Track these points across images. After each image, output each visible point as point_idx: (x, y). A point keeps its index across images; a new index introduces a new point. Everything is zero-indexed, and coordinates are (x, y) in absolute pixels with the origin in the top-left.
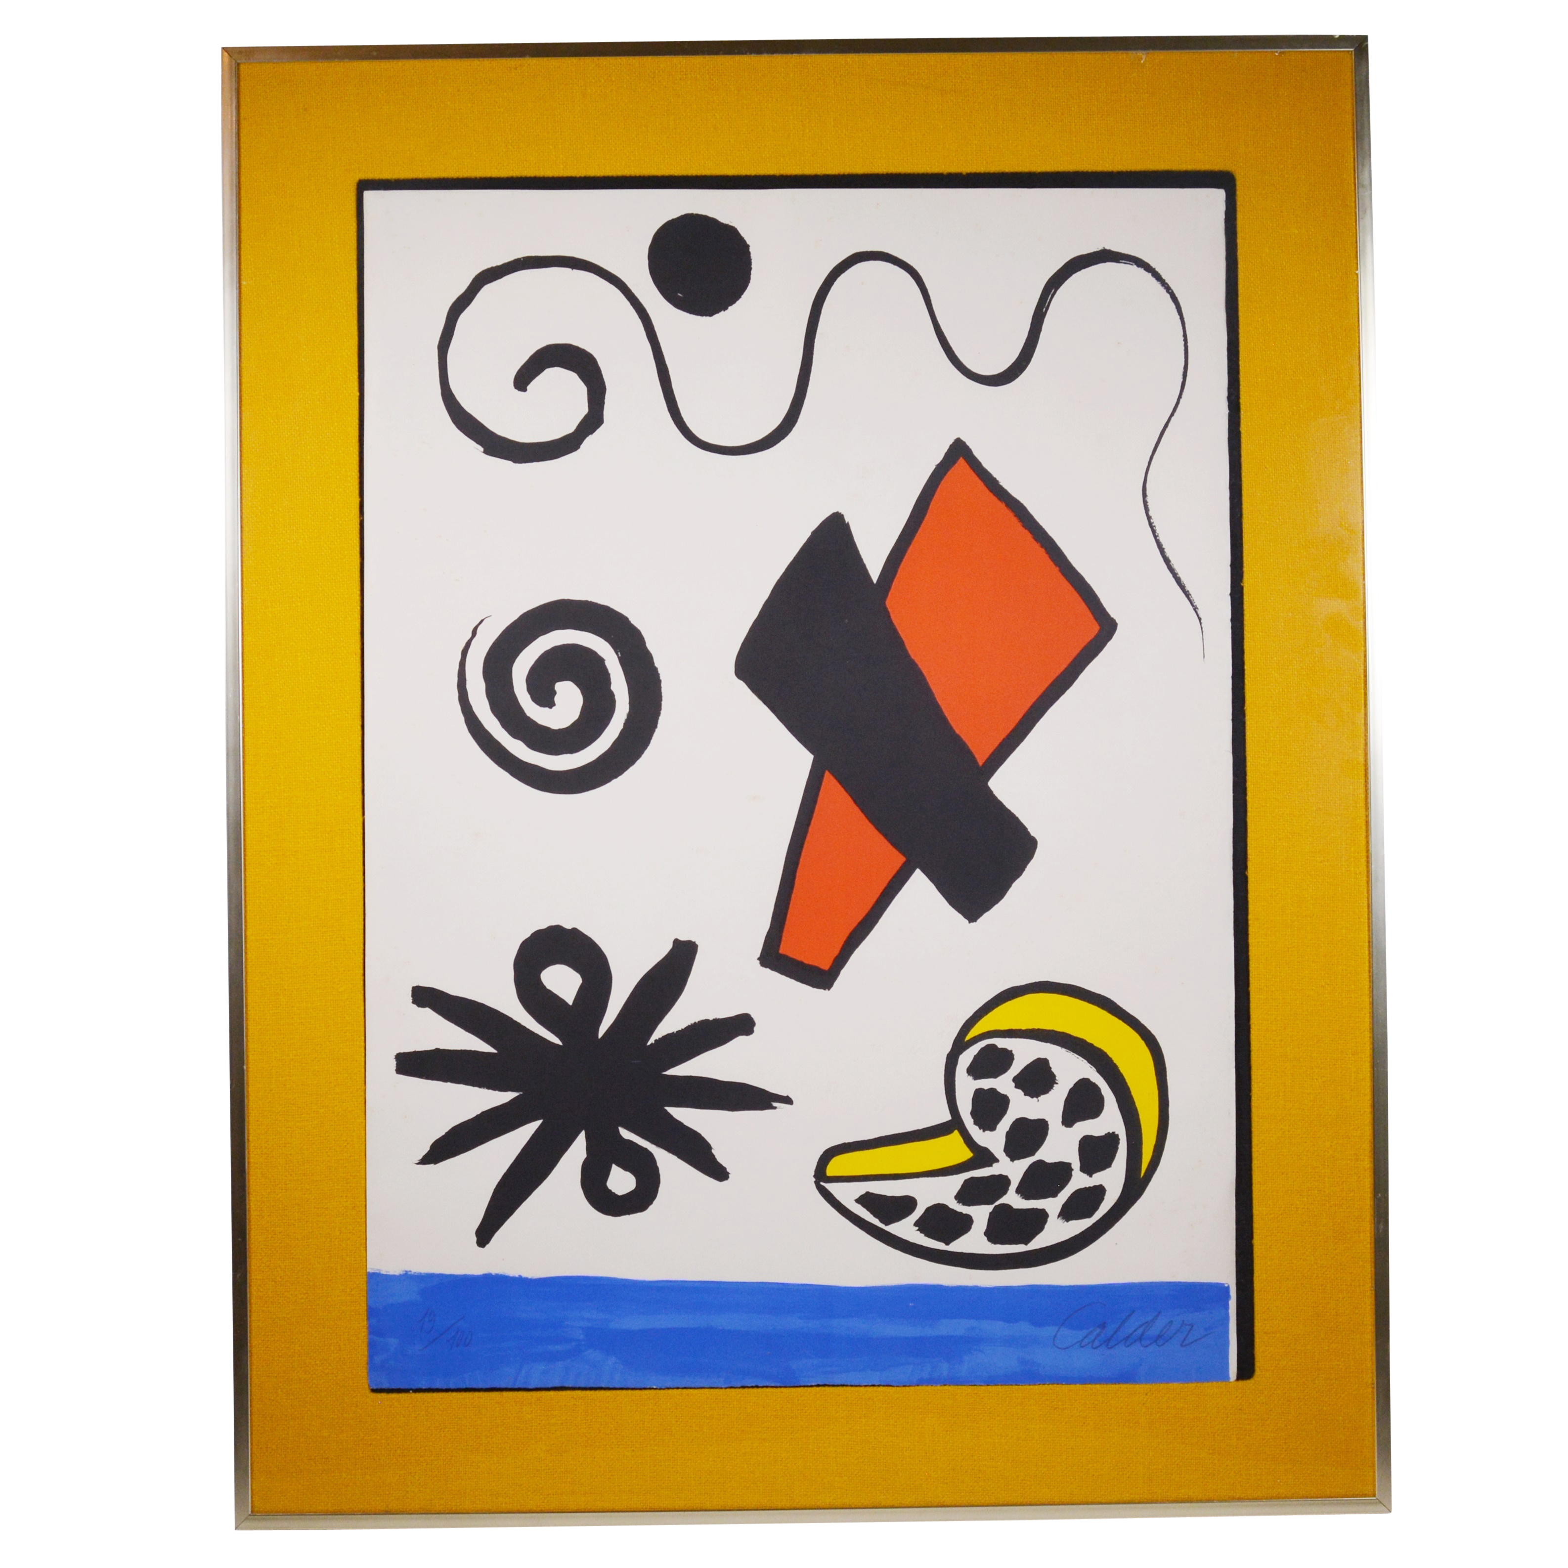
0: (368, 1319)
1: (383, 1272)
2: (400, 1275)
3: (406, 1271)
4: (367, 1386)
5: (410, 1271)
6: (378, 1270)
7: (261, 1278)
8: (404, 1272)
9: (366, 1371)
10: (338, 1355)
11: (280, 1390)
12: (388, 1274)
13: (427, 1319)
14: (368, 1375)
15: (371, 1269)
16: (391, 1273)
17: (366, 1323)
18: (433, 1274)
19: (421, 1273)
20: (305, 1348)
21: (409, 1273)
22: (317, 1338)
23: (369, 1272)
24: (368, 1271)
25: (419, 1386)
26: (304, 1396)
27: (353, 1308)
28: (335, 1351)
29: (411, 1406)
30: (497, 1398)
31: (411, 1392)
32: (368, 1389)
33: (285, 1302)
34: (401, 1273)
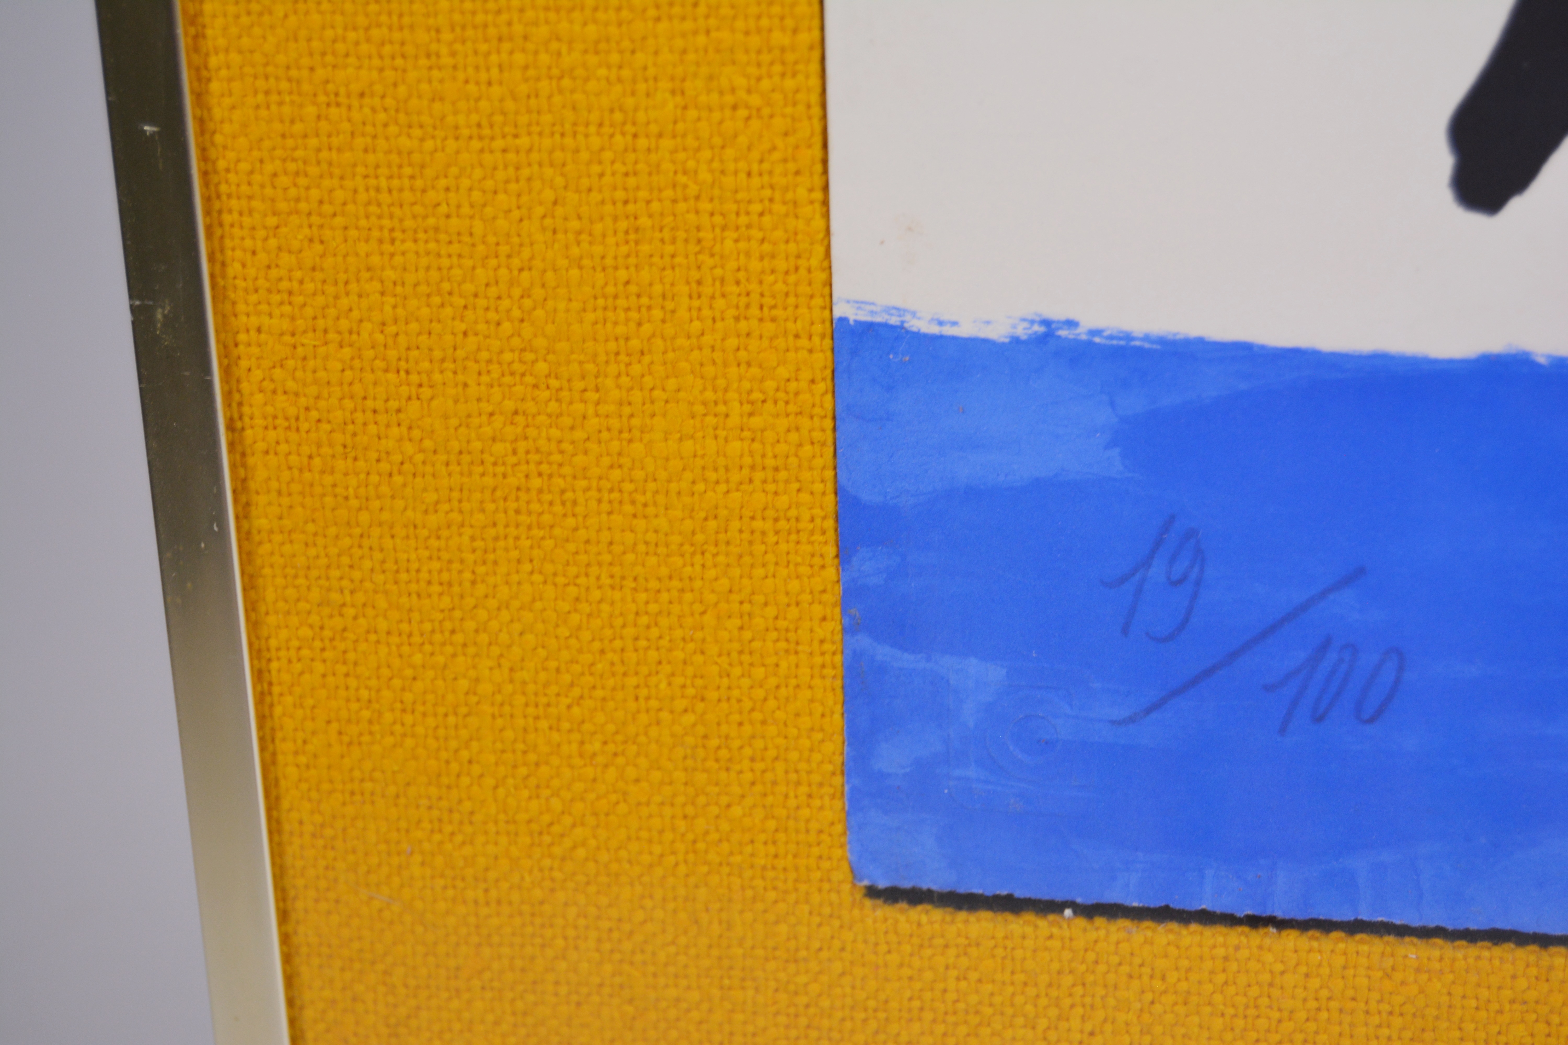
0: (844, 555)
1: (923, 325)
2: (1016, 341)
3: (1046, 323)
4: (842, 874)
5: (1071, 324)
6: (888, 310)
7: (286, 325)
8: (1038, 329)
9: (838, 804)
10: (690, 718)
11: (418, 858)
12: (948, 331)
13: (1157, 571)
14: (848, 828)
15: (859, 304)
16: (966, 330)
17: (831, 573)
18: (1201, 342)
19: (1128, 337)
20: (525, 675)
21: (1063, 333)
22: (586, 635)
23: (843, 320)
24: (838, 312)
25: (1113, 896)
26: (538, 893)
27: (759, 499)
28: (680, 704)
29: (1068, 980)
30: (1522, 983)
31: (1068, 912)
32: (847, 887)
33: (409, 448)
34: (1022, 331)
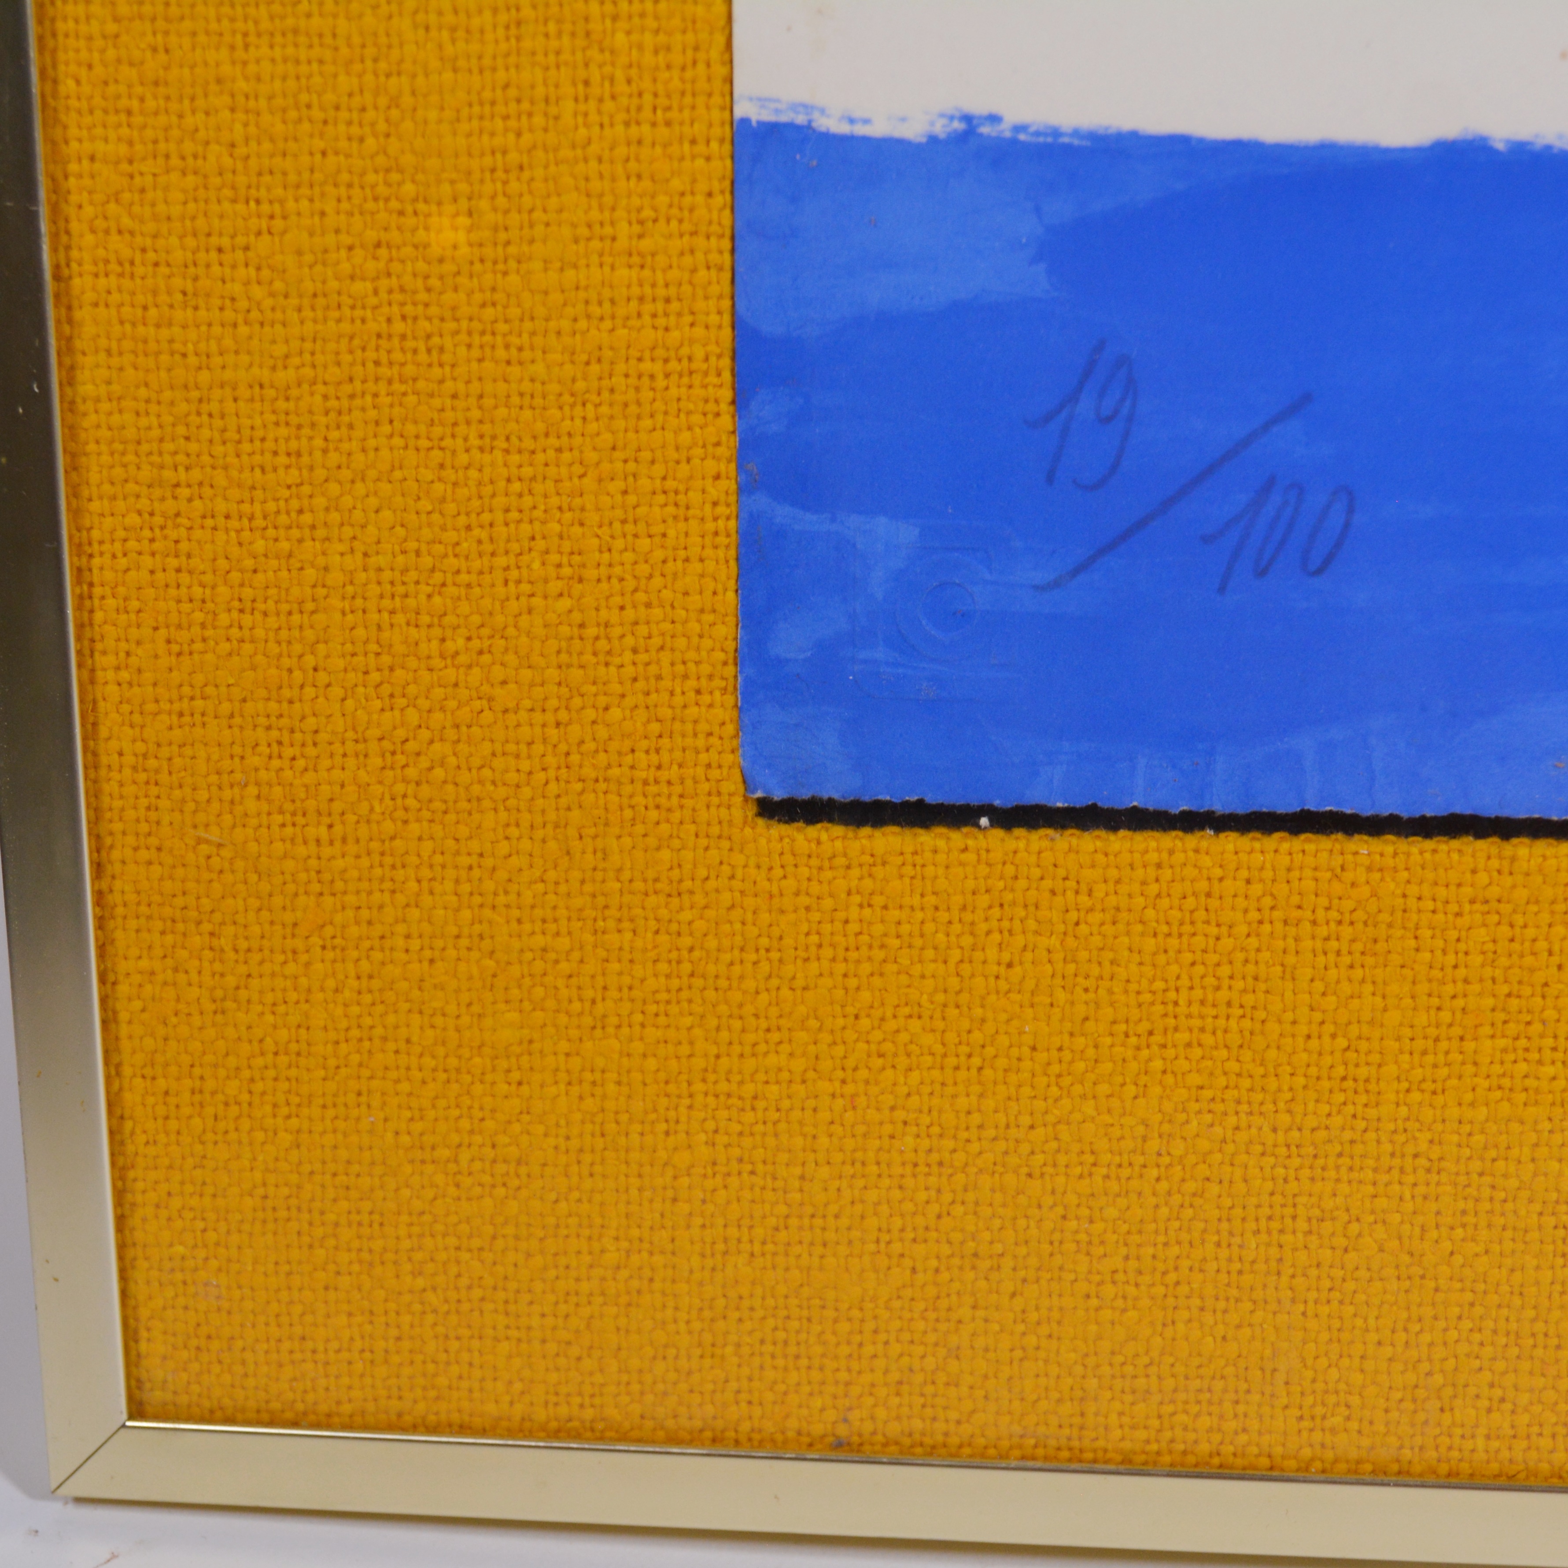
0: (739, 402)
1: (832, 124)
2: (933, 140)
3: (967, 118)
4: (733, 785)
5: (994, 119)
6: (795, 107)
7: (123, 149)
8: (958, 126)
9: (730, 700)
10: (565, 603)
11: (252, 790)
12: (860, 130)
13: (1085, 407)
14: (741, 727)
15: (762, 101)
16: (879, 129)
17: (726, 421)
18: (1134, 135)
19: (1056, 133)
20: (382, 560)
21: (985, 130)
22: (451, 508)
23: (745, 121)
24: (740, 111)
25: (1036, 795)
26: (389, 827)
27: (649, 336)
28: (555, 587)
29: (984, 900)
30: (1483, 878)
31: (984, 821)
32: (738, 800)
33: (258, 292)
34: (940, 129)
